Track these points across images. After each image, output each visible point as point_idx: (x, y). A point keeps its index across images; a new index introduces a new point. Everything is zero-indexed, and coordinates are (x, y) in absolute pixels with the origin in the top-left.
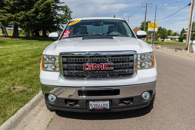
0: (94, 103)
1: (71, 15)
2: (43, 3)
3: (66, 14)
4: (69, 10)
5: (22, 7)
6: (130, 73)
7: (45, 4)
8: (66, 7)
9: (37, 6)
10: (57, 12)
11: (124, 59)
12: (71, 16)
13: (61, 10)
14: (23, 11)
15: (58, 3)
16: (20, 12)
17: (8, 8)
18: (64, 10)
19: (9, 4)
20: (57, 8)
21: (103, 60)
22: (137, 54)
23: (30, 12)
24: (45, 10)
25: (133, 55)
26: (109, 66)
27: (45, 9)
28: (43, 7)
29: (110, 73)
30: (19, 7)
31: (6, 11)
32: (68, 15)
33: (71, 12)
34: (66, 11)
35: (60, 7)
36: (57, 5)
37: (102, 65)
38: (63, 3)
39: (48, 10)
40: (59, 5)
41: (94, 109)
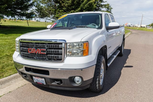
0: (36, 78)
1: (112, 10)
2: (87, 3)
3: (108, 10)
4: (110, 7)
5: (72, 8)
6: (59, 58)
7: (88, 4)
8: (108, 4)
9: (82, 6)
10: (101, 9)
11: (54, 46)
12: (111, 12)
13: (104, 7)
14: (73, 10)
15: (102, 2)
16: (71, 11)
17: (64, 9)
18: (106, 7)
19: (65, 6)
20: (101, 6)
21: (43, 47)
22: (67, 43)
23: (77, 10)
24: (88, 9)
25: (61, 44)
26: (44, 51)
27: (88, 7)
28: (87, 6)
29: (48, 57)
30: (70, 8)
31: (63, 11)
32: (109, 11)
33: (111, 8)
34: (108, 8)
35: (103, 5)
36: (101, 3)
37: (38, 50)
38: (106, 2)
39: (91, 8)
40: (102, 4)
41: (36, 83)
